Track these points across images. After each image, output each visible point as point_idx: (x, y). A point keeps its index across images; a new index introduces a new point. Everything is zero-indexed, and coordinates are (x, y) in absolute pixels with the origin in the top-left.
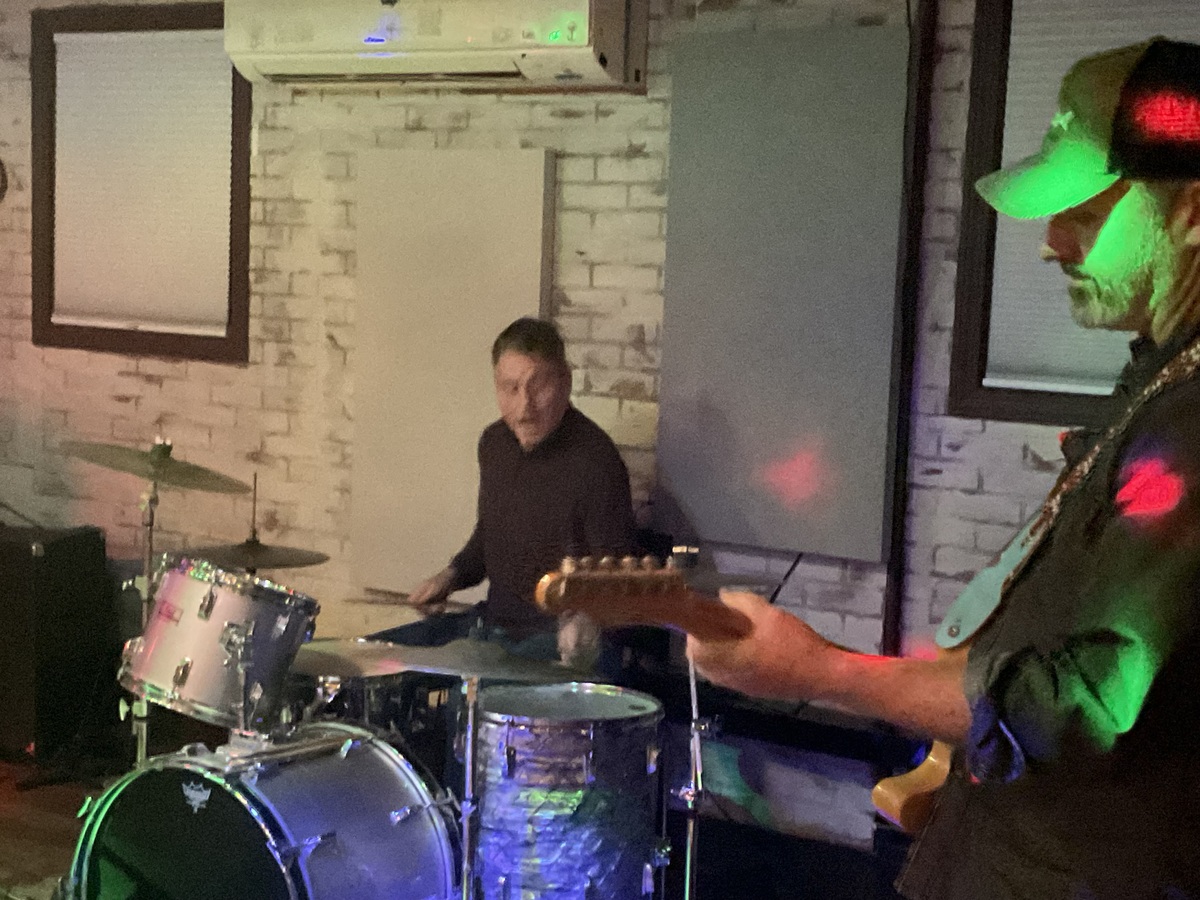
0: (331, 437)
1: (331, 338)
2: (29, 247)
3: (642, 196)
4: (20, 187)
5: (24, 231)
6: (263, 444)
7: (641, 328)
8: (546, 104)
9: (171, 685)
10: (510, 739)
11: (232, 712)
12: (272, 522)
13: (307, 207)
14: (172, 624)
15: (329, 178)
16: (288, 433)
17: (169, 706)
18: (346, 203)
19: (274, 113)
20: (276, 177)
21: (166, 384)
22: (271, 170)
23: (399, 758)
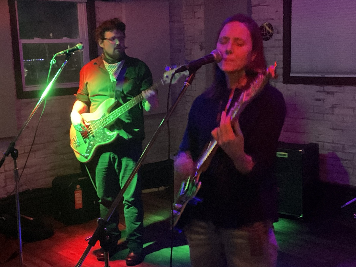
2: (282, 53)
4: (278, 33)
5: (279, 47)
21: (335, 93)
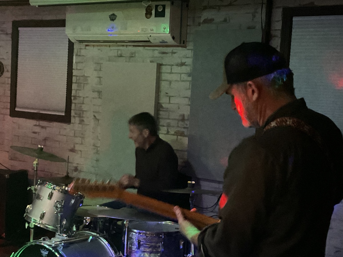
0: (94, 145)
1: (95, 116)
2: (9, 89)
3: (185, 77)
4: (8, 71)
5: (8, 84)
6: (74, 147)
7: (184, 115)
8: (157, 50)
9: (39, 219)
10: (139, 237)
11: (57, 228)
12: (76, 169)
13: (89, 79)
14: (41, 201)
15: (95, 70)
16: (82, 144)
17: (39, 226)
18: (100, 77)
19: (80, 51)
20: (80, 70)
21: (47, 128)
22: (78, 68)
23: (106, 243)
